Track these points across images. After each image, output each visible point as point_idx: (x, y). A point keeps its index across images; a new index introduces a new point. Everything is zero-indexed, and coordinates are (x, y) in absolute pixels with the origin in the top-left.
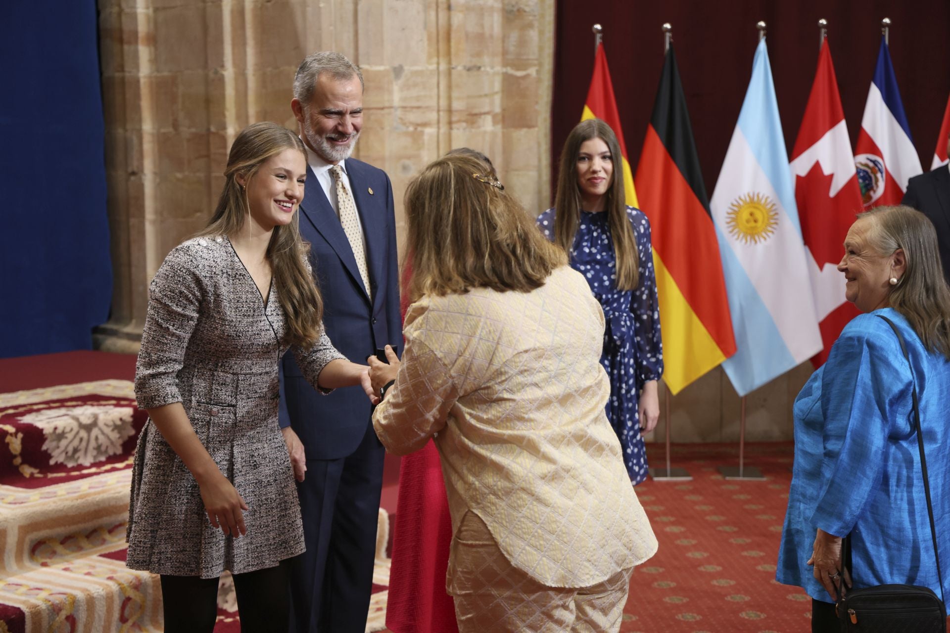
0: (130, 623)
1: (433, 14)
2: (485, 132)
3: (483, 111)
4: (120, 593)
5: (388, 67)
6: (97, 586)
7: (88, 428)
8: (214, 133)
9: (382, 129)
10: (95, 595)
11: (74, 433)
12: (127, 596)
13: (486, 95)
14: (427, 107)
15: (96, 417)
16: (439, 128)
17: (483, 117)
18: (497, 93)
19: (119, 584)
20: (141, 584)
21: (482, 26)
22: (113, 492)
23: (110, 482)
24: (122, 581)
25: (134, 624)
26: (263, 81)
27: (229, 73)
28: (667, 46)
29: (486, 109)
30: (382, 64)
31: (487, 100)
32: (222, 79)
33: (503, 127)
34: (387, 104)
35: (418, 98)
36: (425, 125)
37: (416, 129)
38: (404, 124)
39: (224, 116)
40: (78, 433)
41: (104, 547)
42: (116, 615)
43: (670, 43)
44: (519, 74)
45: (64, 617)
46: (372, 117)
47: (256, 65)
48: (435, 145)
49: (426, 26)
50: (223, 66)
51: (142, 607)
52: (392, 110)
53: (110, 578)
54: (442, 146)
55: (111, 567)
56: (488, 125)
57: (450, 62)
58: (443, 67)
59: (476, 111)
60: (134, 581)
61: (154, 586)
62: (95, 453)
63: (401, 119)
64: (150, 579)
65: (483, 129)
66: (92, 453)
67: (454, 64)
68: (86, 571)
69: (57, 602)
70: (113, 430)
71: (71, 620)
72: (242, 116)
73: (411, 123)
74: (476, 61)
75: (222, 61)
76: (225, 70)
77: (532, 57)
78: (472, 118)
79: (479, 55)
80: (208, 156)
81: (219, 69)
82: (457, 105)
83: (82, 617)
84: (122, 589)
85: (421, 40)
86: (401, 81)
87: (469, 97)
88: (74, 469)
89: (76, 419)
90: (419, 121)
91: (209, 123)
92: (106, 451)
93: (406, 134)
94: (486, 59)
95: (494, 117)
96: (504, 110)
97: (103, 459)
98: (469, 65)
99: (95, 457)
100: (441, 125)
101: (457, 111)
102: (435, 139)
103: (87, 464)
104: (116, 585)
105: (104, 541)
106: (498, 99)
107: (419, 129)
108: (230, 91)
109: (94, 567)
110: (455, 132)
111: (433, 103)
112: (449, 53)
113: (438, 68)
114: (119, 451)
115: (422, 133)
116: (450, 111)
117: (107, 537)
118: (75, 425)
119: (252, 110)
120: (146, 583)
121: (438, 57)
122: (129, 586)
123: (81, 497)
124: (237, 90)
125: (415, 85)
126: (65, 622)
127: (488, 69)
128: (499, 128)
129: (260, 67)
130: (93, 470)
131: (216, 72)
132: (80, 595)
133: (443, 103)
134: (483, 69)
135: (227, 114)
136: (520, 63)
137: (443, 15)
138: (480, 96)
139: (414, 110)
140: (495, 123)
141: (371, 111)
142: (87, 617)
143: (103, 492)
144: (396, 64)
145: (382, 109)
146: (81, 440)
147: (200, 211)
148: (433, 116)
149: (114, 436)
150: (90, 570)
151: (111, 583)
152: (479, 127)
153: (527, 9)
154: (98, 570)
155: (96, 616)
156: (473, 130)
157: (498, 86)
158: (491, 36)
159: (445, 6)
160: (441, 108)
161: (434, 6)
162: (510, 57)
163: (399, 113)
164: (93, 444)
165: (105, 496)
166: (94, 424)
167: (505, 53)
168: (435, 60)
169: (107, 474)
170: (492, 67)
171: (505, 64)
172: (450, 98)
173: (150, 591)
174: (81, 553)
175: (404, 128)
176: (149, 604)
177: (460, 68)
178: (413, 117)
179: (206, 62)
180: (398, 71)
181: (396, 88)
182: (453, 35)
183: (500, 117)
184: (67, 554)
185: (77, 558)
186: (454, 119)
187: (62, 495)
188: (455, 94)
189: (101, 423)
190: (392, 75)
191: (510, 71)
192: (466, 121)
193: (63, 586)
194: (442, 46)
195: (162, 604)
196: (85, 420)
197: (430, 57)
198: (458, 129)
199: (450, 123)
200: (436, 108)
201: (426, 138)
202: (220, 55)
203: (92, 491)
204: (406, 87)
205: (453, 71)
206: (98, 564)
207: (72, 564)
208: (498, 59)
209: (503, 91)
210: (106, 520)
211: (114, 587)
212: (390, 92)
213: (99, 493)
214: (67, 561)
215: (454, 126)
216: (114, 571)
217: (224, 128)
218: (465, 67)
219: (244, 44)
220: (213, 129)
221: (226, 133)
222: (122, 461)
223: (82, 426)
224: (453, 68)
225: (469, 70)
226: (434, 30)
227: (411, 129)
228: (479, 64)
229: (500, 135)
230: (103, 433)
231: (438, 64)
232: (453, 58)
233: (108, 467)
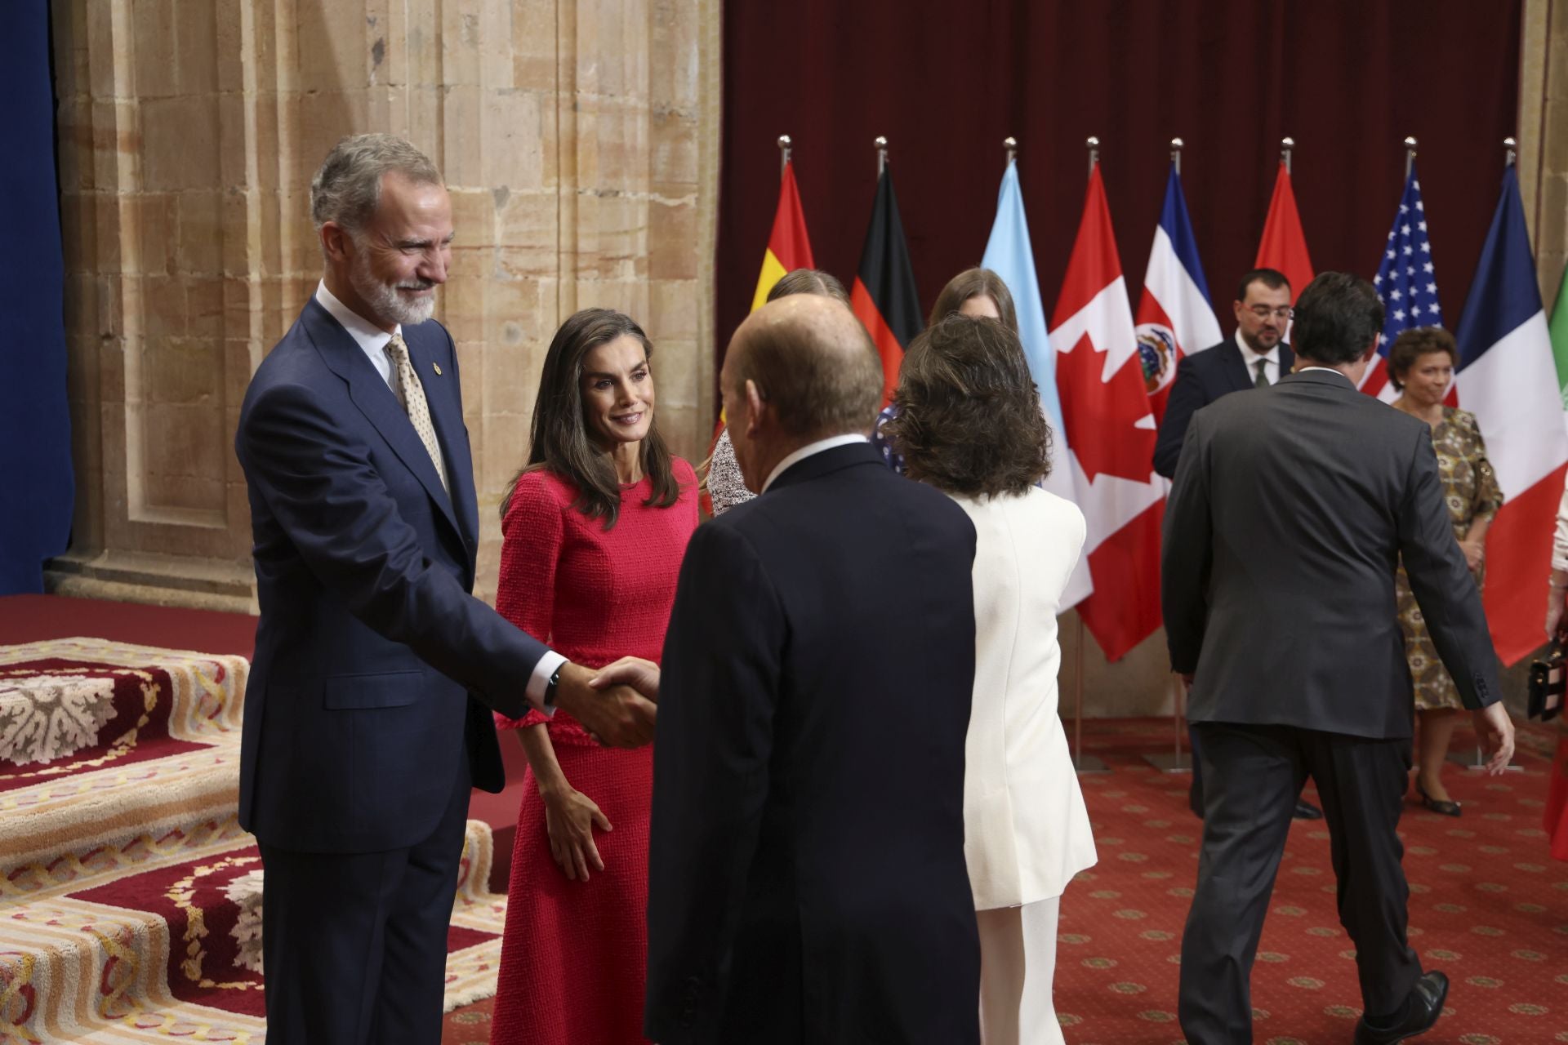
0: (115, 994)
1: (551, 115)
2: (624, 284)
3: (621, 253)
4: (102, 950)
5: (486, 190)
6: (67, 942)
7: (47, 708)
8: (229, 280)
9: (479, 277)
10: (64, 955)
11: (26, 715)
12: (112, 955)
13: (626, 232)
14: (541, 247)
15: (59, 693)
16: (559, 277)
17: (621, 262)
18: (641, 229)
19: (100, 938)
20: (133, 937)
21: (621, 134)
22: (87, 802)
23: (82, 788)
24: (104, 933)
25: (122, 995)
27: (253, 193)
28: (881, 169)
29: (627, 251)
30: (478, 185)
31: (627, 239)
32: (242, 203)
33: (650, 278)
34: (485, 242)
35: (530, 235)
36: (539, 272)
37: (526, 278)
38: (511, 270)
39: (245, 255)
40: (32, 715)
41: (73, 883)
42: (95, 982)
43: (886, 165)
44: (672, 203)
45: (17, 987)
46: (464, 260)
47: (293, 182)
48: (555, 300)
49: (540, 134)
50: (244, 183)
51: (133, 971)
52: (493, 250)
53: (87, 929)
54: (563, 303)
55: (87, 913)
56: (628, 274)
57: (575, 184)
58: (565, 190)
59: (612, 254)
60: (122, 933)
61: (151, 939)
62: (57, 744)
63: (505, 263)
64: (146, 929)
65: (621, 280)
66: (52, 743)
67: (581, 188)
68: (50, 919)
69: (8, 966)
70: (84, 711)
71: (28, 991)
72: (272, 258)
73: (520, 270)
74: (612, 184)
75: (244, 176)
76: (247, 190)
77: (689, 179)
78: (607, 263)
79: (616, 174)
80: (220, 313)
81: (238, 187)
82: (584, 245)
83: (44, 986)
84: (105, 945)
85: (534, 152)
86: (505, 210)
87: (601, 234)
88: (25, 769)
89: (31, 696)
90: (531, 267)
91: (222, 264)
92: (74, 742)
93: (513, 284)
94: (627, 181)
95: (638, 262)
96: (651, 253)
97: (69, 753)
98: (601, 190)
99: (57, 751)
100: (562, 273)
101: (585, 253)
102: (555, 293)
103: (46, 761)
104: (96, 939)
105: (74, 874)
106: (642, 238)
107: (531, 278)
108: (254, 220)
109: (60, 913)
110: (582, 284)
111: (552, 241)
112: (574, 171)
113: (558, 192)
114: (93, 741)
115: (535, 283)
116: (575, 253)
117: (78, 868)
118: (27, 703)
119: (286, 248)
120: (139, 935)
121: (559, 177)
122: (115, 941)
123: (40, 810)
124: (264, 217)
125: (526, 215)
126: (20, 995)
127: (629, 195)
128: (645, 276)
129: (300, 185)
130: (55, 770)
131: (234, 192)
132: (42, 955)
133: (566, 242)
134: (621, 195)
135: (250, 252)
136: (672, 187)
137: (565, 117)
138: (618, 233)
139: (524, 251)
140: (638, 271)
141: (463, 252)
142: (53, 987)
143: (73, 802)
144: (499, 185)
145: (479, 248)
146: (37, 725)
147: (207, 392)
148: (552, 260)
149: (87, 719)
150: (55, 918)
151: (87, 936)
152: (616, 277)
153: (683, 112)
154: (67, 917)
155: (65, 985)
156: (608, 281)
157: (642, 219)
158: (634, 148)
159: (569, 104)
160: (562, 250)
161: (553, 104)
162: (658, 178)
163: (502, 255)
164: (54, 731)
165: (76, 807)
166: (57, 702)
167: (652, 173)
168: (554, 180)
169: (76, 776)
170: (635, 194)
171: (652, 189)
172: (575, 235)
173: (147, 947)
174: (40, 892)
175: (510, 277)
176: (144, 966)
177: (589, 193)
178: (523, 261)
179: (219, 177)
180: (501, 195)
181: (498, 219)
182: (580, 146)
183: (645, 263)
184: (19, 895)
185: (33, 899)
186: (581, 264)
187: (10, 808)
188: (582, 229)
189: (66, 702)
190: (493, 201)
191: (658, 198)
192: (598, 268)
193: (16, 942)
194: (564, 160)
195: (164, 966)
196: (42, 697)
197: (547, 176)
198: (587, 279)
199: (575, 270)
200: (556, 250)
201: (540, 290)
202: (241, 166)
203: (57, 800)
204: (512, 218)
205: (580, 197)
206: (66, 909)
207: (26, 908)
208: (643, 182)
209: (650, 227)
210: (76, 844)
211: (93, 942)
212: (490, 225)
213: (67, 804)
214: (19, 905)
215: (581, 274)
216: (92, 919)
217: (245, 272)
218: (596, 192)
219: (276, 152)
220: (228, 274)
221: (248, 279)
222: (98, 757)
223: (38, 705)
224: (580, 193)
225: (602, 195)
226: (553, 139)
227: (520, 277)
228: (616, 189)
229: (645, 289)
230: (70, 715)
231: (558, 186)
232: (579, 177)
233: (77, 765)
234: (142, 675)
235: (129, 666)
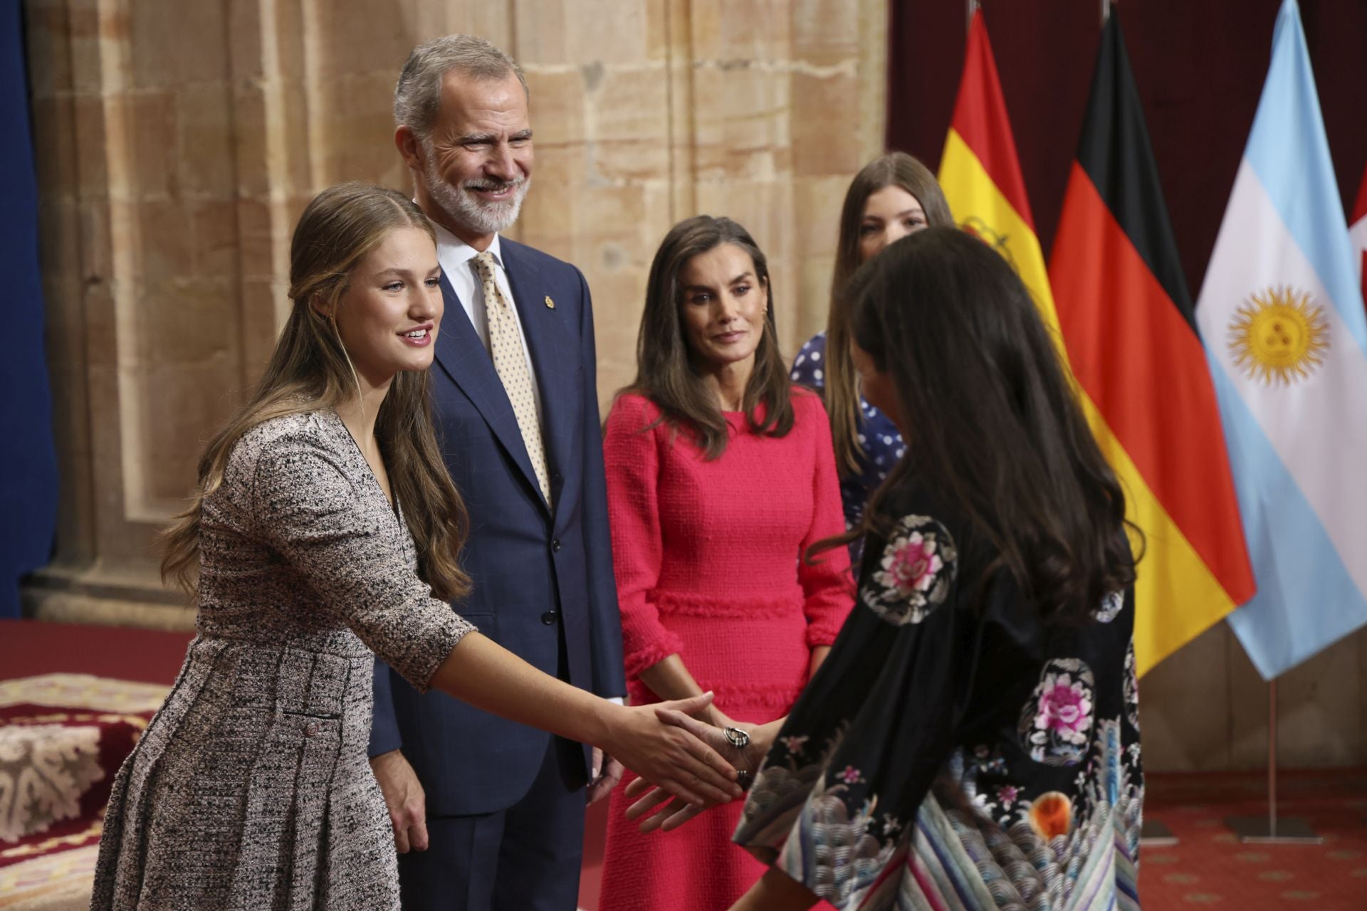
2: (760, 185)
3: (755, 144)
5: (573, 67)
7: (14, 769)
9: (566, 183)
13: (761, 116)
14: (648, 141)
15: (28, 747)
16: (672, 179)
17: (755, 156)
18: (781, 110)
22: (61, 890)
23: (56, 873)
26: (339, 99)
27: (272, 84)
28: (1106, 12)
29: (762, 141)
30: (561, 60)
31: (762, 124)
33: (794, 176)
34: (572, 137)
35: (632, 124)
36: (646, 174)
37: (628, 183)
38: (607, 174)
39: (264, 167)
43: (1112, 6)
44: (823, 72)
46: (546, 163)
47: (324, 68)
48: (665, 211)
50: (260, 73)
52: (584, 148)
54: (679, 212)
56: (765, 171)
57: (690, 54)
58: (678, 63)
59: (742, 145)
62: (27, 816)
63: (601, 164)
65: (755, 180)
66: (21, 815)
67: (698, 57)
70: (62, 771)
72: (299, 169)
73: (620, 172)
74: (740, 51)
75: (259, 63)
76: (265, 81)
77: (846, 40)
78: (735, 158)
79: (745, 39)
80: (236, 244)
82: (705, 135)
85: (636, 14)
86: (599, 93)
87: (728, 119)
90: (634, 167)
91: (236, 180)
92: (49, 813)
93: (611, 192)
94: (760, 47)
95: (778, 155)
96: (795, 142)
97: (43, 827)
98: (726, 58)
99: (27, 825)
100: (677, 174)
101: (706, 147)
103: (13, 838)
106: (782, 124)
107: (636, 182)
108: (275, 119)
110: (702, 187)
111: (660, 132)
112: (688, 38)
113: (668, 66)
114: (74, 811)
115: (641, 190)
116: (692, 146)
119: (318, 155)
121: (668, 43)
124: (288, 117)
125: (626, 99)
127: (764, 65)
128: (786, 177)
129: (333, 72)
130: (24, 850)
131: (248, 85)
133: (680, 132)
134: (753, 65)
135: (271, 161)
136: (824, 53)
138: (750, 118)
139: (625, 147)
140: (779, 166)
141: (544, 152)
143: (44, 891)
144: (589, 60)
145: (564, 145)
146: (4, 791)
147: (222, 349)
148: (660, 157)
149: (64, 781)
152: (748, 176)
156: (738, 182)
157: (782, 97)
158: (768, 3)
160: (675, 143)
162: (802, 41)
163: (596, 153)
164: (23, 798)
165: (48, 898)
166: (27, 759)
167: (794, 34)
168: (662, 51)
169: (51, 857)
170: (771, 62)
171: (795, 55)
172: (691, 123)
175: (605, 182)
177: (710, 65)
178: (624, 160)
179: (229, 66)
181: (589, 105)
182: (695, 3)
183: (788, 156)
186: (702, 160)
188: (702, 114)
189: (38, 759)
190: (582, 82)
191: (805, 67)
192: (723, 165)
194: (676, 23)
196: (9, 755)
197: (652, 45)
198: (709, 180)
199: (693, 170)
200: (666, 143)
201: (648, 198)
202: (256, 50)
203: (23, 889)
204: (609, 103)
205: (699, 73)
208: (782, 46)
209: (792, 107)
212: (579, 114)
213: (35, 894)
215: (702, 175)
217: (264, 188)
218: (719, 63)
219: (300, 30)
220: (244, 193)
221: (267, 198)
222: (79, 830)
224: (697, 66)
225: (727, 67)
227: (620, 182)
228: (746, 58)
229: (789, 189)
230: (42, 777)
231: (668, 58)
232: (697, 46)
233: (52, 843)
234: (136, 722)
235: (120, 709)
